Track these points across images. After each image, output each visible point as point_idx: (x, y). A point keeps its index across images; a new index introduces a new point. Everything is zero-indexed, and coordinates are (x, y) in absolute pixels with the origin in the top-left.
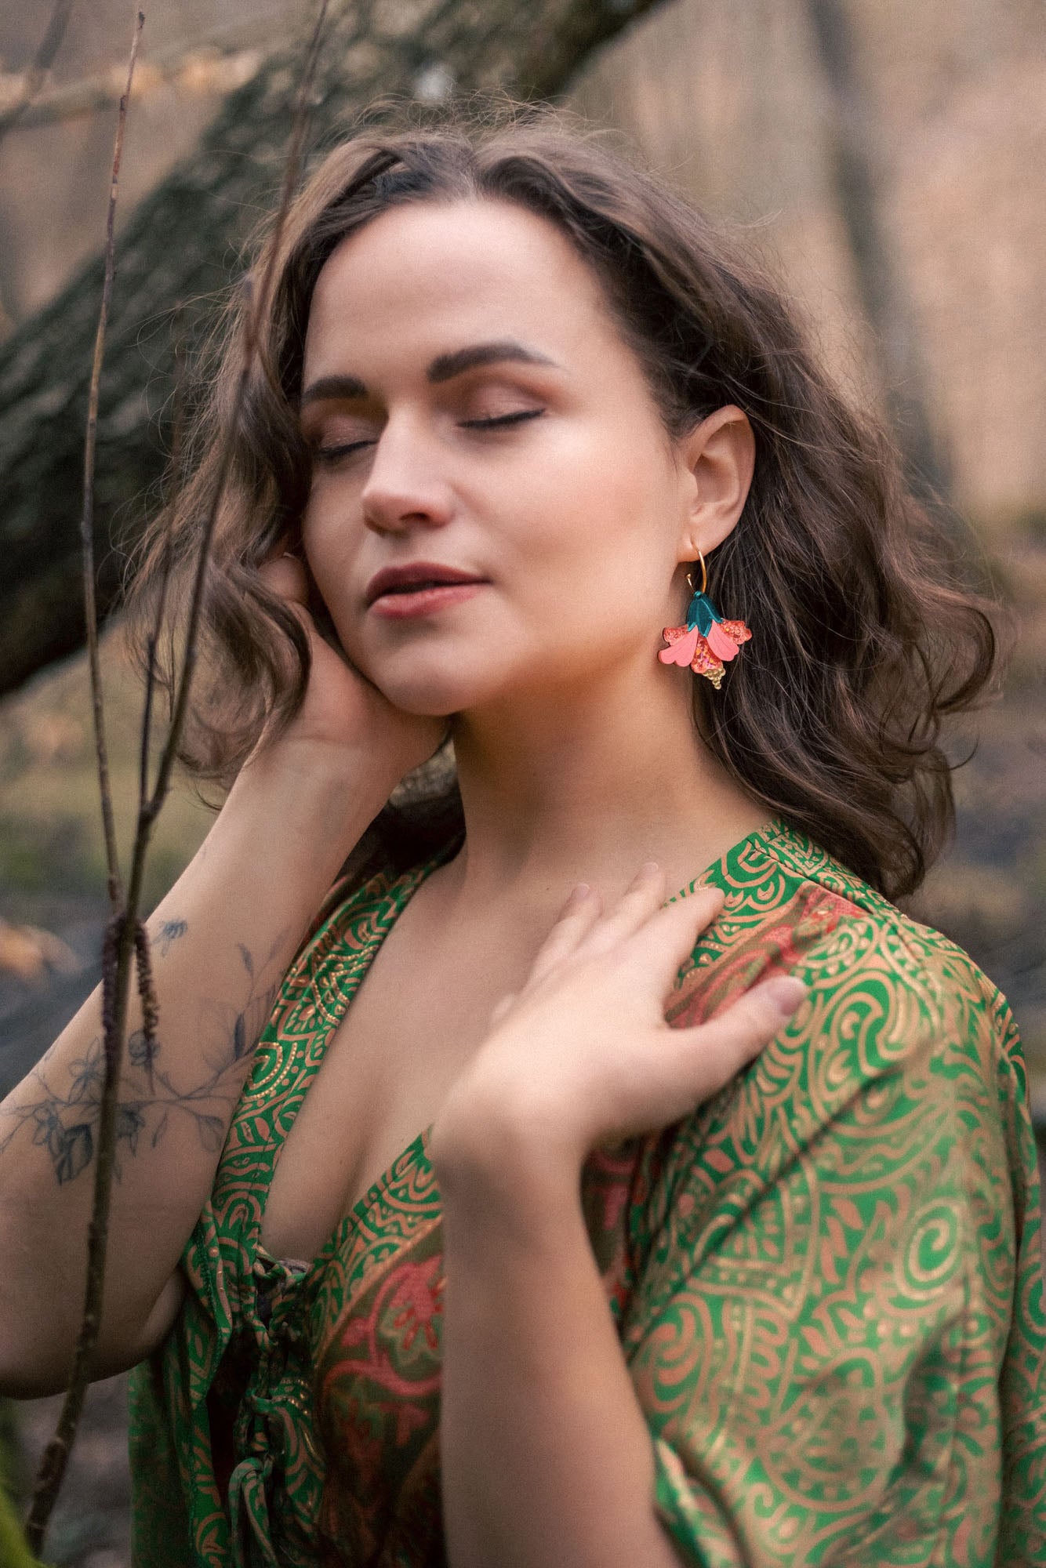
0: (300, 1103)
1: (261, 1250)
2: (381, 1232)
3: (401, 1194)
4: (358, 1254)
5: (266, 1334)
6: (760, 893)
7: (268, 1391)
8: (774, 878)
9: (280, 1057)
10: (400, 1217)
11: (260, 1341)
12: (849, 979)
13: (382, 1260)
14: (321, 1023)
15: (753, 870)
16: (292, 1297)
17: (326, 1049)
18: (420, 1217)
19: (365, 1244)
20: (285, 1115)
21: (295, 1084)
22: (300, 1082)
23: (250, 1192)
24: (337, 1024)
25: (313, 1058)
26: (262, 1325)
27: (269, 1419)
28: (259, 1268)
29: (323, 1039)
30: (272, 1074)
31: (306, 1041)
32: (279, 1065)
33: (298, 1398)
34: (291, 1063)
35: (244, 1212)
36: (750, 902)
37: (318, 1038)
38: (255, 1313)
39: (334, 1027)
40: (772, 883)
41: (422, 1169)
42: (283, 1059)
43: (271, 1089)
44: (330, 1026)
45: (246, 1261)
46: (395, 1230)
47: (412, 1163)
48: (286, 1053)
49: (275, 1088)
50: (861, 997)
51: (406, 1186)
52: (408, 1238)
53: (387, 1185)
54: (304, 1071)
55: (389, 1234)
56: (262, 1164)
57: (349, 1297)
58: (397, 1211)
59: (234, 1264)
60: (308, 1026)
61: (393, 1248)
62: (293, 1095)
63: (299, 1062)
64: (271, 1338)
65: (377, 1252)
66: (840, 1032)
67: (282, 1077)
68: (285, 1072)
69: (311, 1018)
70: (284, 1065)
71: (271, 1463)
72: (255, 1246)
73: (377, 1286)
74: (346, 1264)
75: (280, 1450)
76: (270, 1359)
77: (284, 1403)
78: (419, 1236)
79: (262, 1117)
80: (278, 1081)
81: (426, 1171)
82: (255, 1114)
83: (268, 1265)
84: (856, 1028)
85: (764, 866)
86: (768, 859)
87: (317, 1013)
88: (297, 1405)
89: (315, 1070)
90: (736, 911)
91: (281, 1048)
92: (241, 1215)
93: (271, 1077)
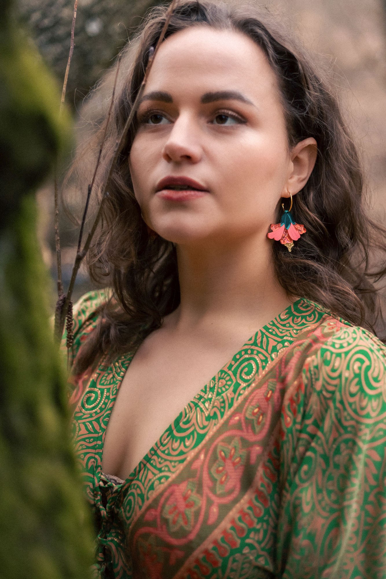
0: (110, 414)
1: (102, 477)
2: (160, 470)
3: (166, 452)
4: (150, 480)
5: (105, 511)
6: (308, 318)
7: (105, 535)
8: (313, 313)
9: (99, 395)
10: (167, 463)
11: (102, 515)
12: (353, 348)
13: (162, 483)
14: (115, 381)
15: (304, 310)
16: (115, 495)
17: (118, 391)
18: (177, 463)
19: (153, 475)
20: (105, 420)
21: (107, 407)
22: (109, 405)
23: (95, 454)
24: (121, 380)
25: (112, 395)
26: (103, 508)
27: (106, 547)
28: (101, 483)
29: (116, 387)
30: (97, 402)
31: (110, 388)
32: (99, 398)
33: (118, 538)
34: (105, 398)
35: (94, 462)
36: (304, 321)
37: (114, 387)
38: (101, 503)
39: (120, 381)
40: (313, 315)
41: (174, 440)
42: (101, 395)
43: (97, 409)
44: (118, 381)
45: (96, 481)
46: (166, 469)
47: (169, 438)
48: (102, 393)
49: (99, 409)
50: (360, 356)
51: (168, 448)
52: (173, 473)
53: (159, 448)
54: (110, 401)
55: (164, 471)
56: (98, 441)
57: (148, 499)
58: (166, 460)
59: (92, 483)
60: (110, 382)
61: (167, 477)
62: (107, 411)
63: (108, 397)
64: (107, 513)
65: (160, 479)
66: (353, 370)
67: (101, 404)
68: (102, 402)
69: (111, 379)
70: (102, 398)
71: (105, 566)
72: (100, 475)
73: (161, 494)
74: (144, 483)
75: (110, 561)
76: (107, 522)
77: (112, 541)
78: (178, 472)
79: (95, 421)
80: (100, 405)
81: (176, 441)
82: (92, 420)
83: (105, 482)
84: (360, 368)
85: (309, 308)
86: (310, 306)
87: (114, 377)
88: (118, 541)
89: (115, 399)
90: (299, 324)
91: (100, 391)
92: (93, 463)
93: (96, 403)
